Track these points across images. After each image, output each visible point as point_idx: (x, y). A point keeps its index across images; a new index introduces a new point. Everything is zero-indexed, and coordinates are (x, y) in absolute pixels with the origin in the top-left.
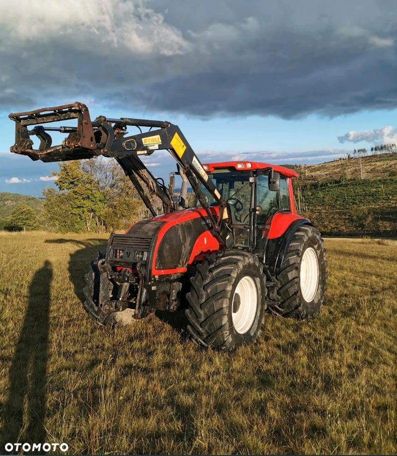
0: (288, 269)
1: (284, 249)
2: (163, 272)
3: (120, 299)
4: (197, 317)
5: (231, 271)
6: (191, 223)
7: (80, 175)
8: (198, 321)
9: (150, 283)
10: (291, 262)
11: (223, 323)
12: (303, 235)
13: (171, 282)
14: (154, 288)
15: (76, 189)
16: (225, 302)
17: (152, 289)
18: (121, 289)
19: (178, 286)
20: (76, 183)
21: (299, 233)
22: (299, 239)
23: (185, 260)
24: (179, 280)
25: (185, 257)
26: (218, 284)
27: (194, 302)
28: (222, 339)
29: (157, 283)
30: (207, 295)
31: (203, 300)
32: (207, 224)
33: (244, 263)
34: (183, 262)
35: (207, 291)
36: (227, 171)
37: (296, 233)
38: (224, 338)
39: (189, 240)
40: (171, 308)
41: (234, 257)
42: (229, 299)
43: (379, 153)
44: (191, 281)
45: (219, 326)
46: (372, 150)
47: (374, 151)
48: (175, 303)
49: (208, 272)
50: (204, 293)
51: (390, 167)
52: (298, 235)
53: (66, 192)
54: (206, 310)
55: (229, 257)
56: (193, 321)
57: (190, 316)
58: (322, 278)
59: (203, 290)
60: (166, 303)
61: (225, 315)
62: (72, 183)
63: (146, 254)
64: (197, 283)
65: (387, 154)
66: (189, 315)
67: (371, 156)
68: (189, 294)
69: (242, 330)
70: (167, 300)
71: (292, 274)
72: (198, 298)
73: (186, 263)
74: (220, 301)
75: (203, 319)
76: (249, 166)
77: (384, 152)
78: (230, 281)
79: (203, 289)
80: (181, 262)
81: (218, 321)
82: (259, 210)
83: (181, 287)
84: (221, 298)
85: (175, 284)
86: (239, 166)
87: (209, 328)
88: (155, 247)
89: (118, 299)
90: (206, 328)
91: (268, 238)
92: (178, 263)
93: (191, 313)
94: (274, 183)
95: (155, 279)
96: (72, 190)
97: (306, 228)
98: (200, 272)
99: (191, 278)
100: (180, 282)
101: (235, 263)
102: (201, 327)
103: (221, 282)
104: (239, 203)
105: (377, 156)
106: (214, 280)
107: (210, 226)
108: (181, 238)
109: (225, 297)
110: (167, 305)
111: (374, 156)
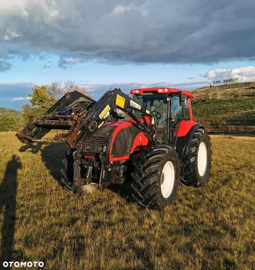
0: (190, 156)
1: (188, 143)
2: (116, 159)
3: (87, 177)
5: (161, 158)
7: (46, 96)
8: (139, 191)
9: (108, 167)
10: (193, 152)
12: (199, 135)
13: (120, 165)
14: (110, 170)
15: (44, 105)
16: (157, 178)
18: (88, 170)
20: (43, 101)
21: (197, 133)
22: (197, 137)
23: (129, 151)
24: (125, 164)
25: (129, 149)
26: (152, 167)
29: (112, 166)
30: (146, 174)
31: (143, 177)
34: (127, 152)
35: (145, 171)
36: (151, 94)
39: (131, 138)
41: (162, 149)
43: (228, 83)
45: (153, 194)
46: (224, 81)
48: (122, 179)
50: (143, 173)
51: (235, 92)
52: (196, 135)
53: (37, 107)
54: (145, 183)
56: (136, 190)
60: (117, 179)
62: (41, 101)
63: (105, 147)
65: (233, 84)
66: (133, 187)
67: (223, 85)
68: (133, 173)
69: (166, 195)
70: (118, 177)
71: (193, 159)
72: (140, 176)
73: (129, 153)
74: (154, 178)
75: (143, 189)
76: (166, 90)
77: (232, 82)
79: (143, 170)
82: (174, 119)
84: (155, 176)
85: (122, 167)
86: (160, 91)
88: (111, 143)
89: (86, 177)
90: (145, 195)
91: (178, 136)
92: (125, 153)
94: (183, 101)
95: (111, 164)
96: (41, 106)
97: (201, 130)
101: (163, 153)
102: (141, 194)
105: (227, 85)
106: (150, 164)
108: (127, 137)
110: (117, 181)
111: (225, 85)
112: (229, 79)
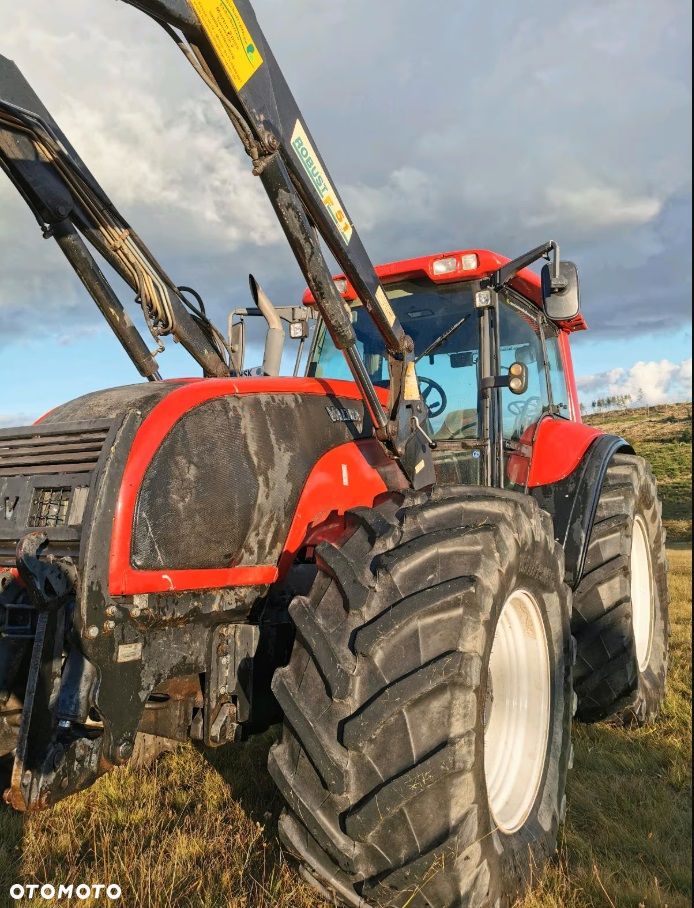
0: (599, 574)
1: (583, 514)
2: (169, 580)
4: (325, 782)
5: (475, 560)
6: (293, 405)
8: (328, 806)
9: (95, 630)
10: (607, 554)
11: (455, 814)
12: (626, 477)
13: (215, 622)
14: (127, 653)
16: (458, 710)
17: (121, 659)
19: (245, 639)
21: (617, 470)
22: (622, 485)
23: (270, 535)
25: (268, 525)
26: (419, 623)
27: (308, 714)
28: (445, 889)
29: (144, 630)
30: (372, 674)
31: (352, 703)
32: (350, 424)
33: (519, 531)
34: (262, 543)
35: (368, 657)
37: (609, 471)
38: (456, 881)
39: (283, 458)
40: (215, 730)
42: (476, 691)
43: (604, 410)
44: (293, 615)
45: (433, 830)
46: (594, 405)
47: (596, 408)
48: (229, 709)
49: (368, 573)
50: (355, 668)
51: (624, 431)
52: (614, 477)
54: (367, 750)
55: (456, 506)
56: (307, 801)
57: (290, 779)
58: (661, 601)
59: (348, 652)
60: (195, 710)
61: (461, 772)
63: (81, 495)
64: (320, 621)
65: (617, 411)
66: (285, 771)
67: (592, 416)
68: (283, 675)
70: (200, 698)
71: (610, 588)
72: (330, 693)
73: (273, 545)
74: (436, 705)
75: (351, 797)
76: (470, 263)
77: (612, 408)
78: (472, 606)
79: (352, 647)
80: (252, 541)
81: (429, 804)
82: (520, 377)
83: (255, 644)
84: (441, 689)
85: (228, 631)
86: (440, 268)
87: (384, 840)
90: (370, 838)
91: (530, 482)
92: (241, 542)
93: (294, 763)
98: (330, 574)
99: (294, 602)
100: (252, 621)
101: (487, 527)
102: (344, 829)
103: (434, 612)
104: (434, 390)
105: (601, 414)
106: (398, 606)
107: (360, 428)
108: (253, 448)
109: (456, 684)
110: (197, 722)
111: (597, 415)
112: (605, 399)
